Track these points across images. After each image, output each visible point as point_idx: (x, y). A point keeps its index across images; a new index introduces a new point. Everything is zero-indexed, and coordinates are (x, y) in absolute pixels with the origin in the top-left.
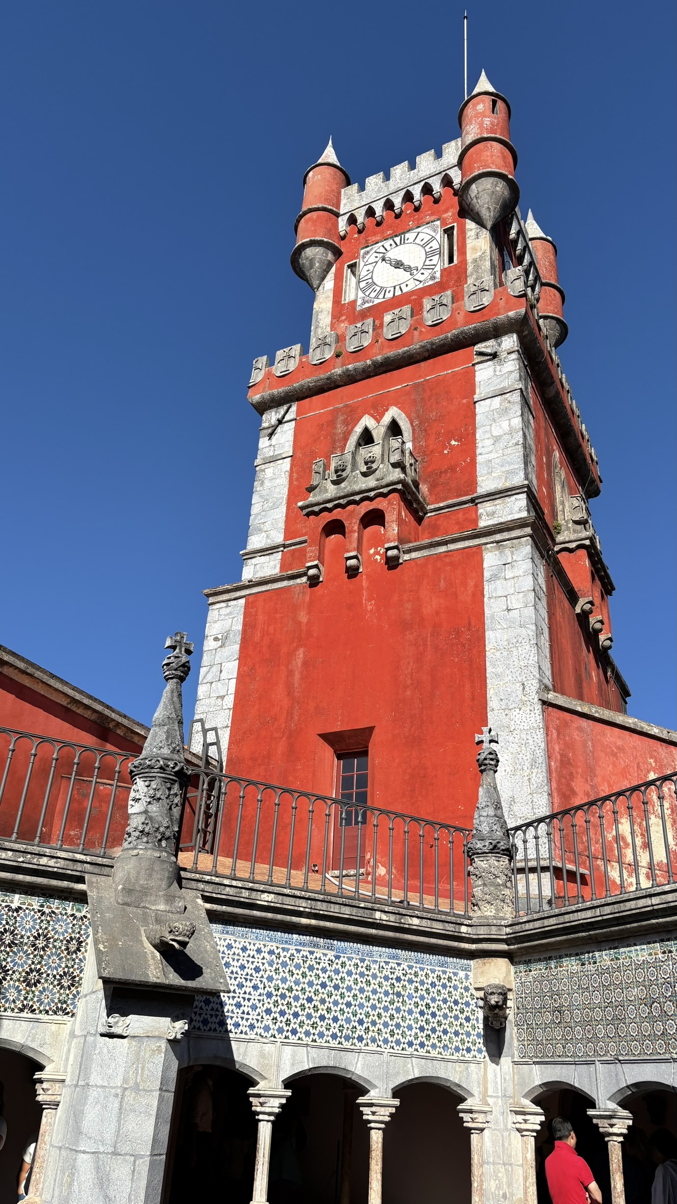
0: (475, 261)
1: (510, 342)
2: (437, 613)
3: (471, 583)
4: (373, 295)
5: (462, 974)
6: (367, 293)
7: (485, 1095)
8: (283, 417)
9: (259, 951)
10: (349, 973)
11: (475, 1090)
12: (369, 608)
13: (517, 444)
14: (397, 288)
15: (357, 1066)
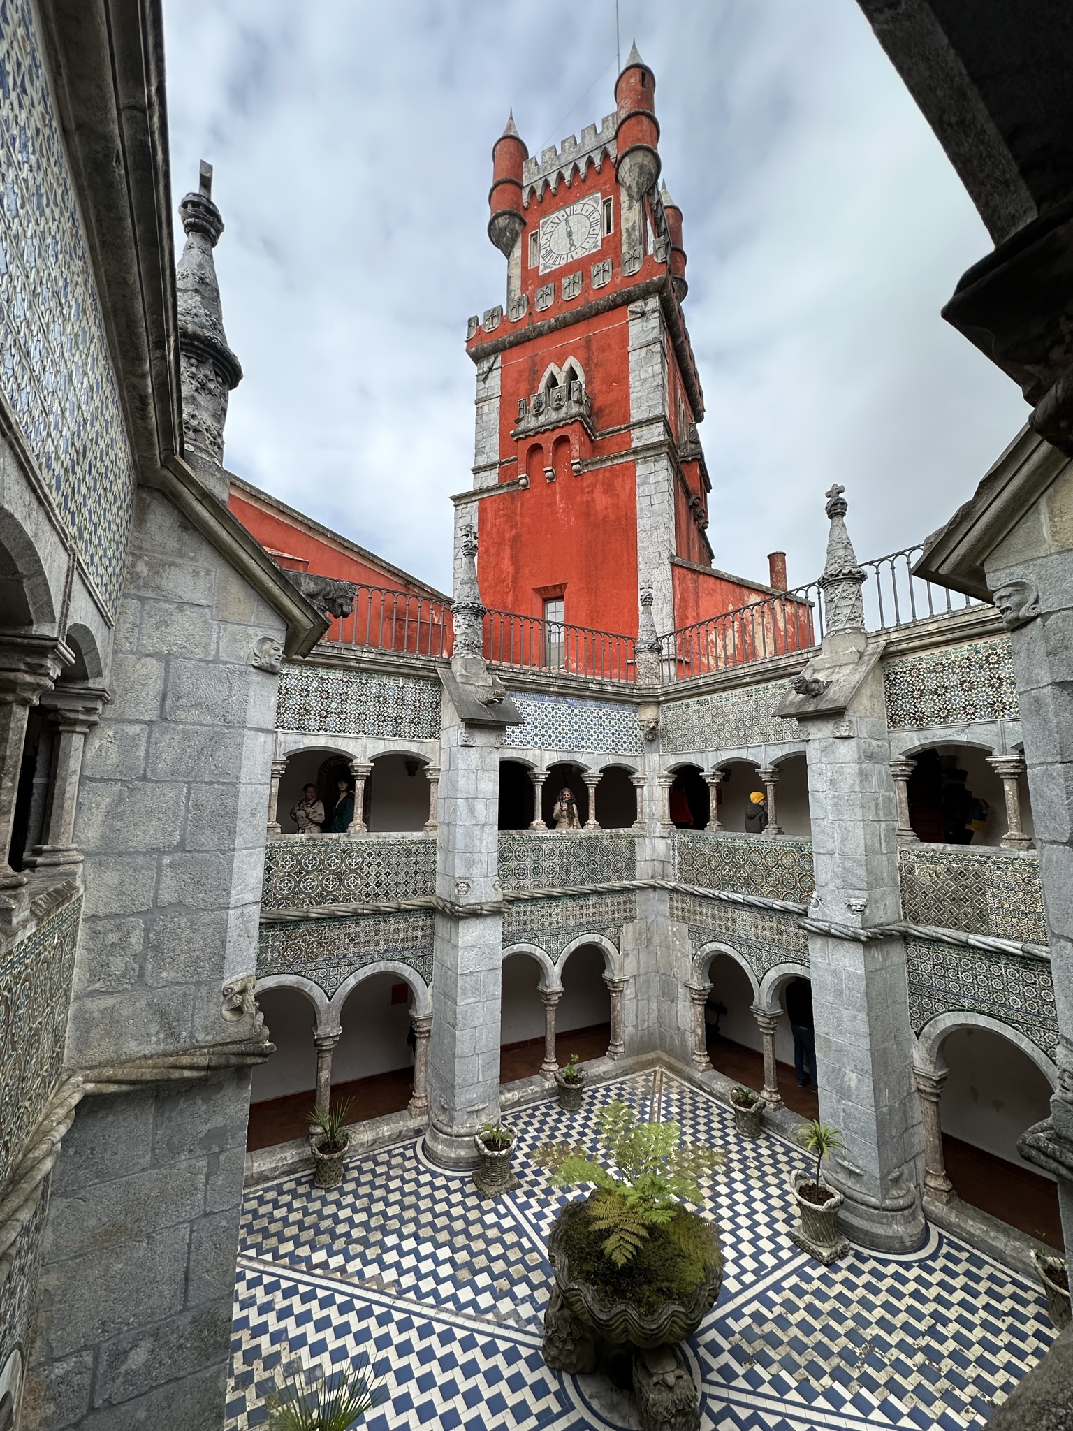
0: (628, 230)
1: (653, 303)
2: (606, 508)
4: (551, 262)
5: (633, 714)
6: (546, 260)
7: (644, 770)
8: (493, 366)
9: (529, 705)
10: (576, 715)
11: (640, 769)
12: (561, 506)
13: (657, 385)
14: (570, 255)
15: (582, 759)
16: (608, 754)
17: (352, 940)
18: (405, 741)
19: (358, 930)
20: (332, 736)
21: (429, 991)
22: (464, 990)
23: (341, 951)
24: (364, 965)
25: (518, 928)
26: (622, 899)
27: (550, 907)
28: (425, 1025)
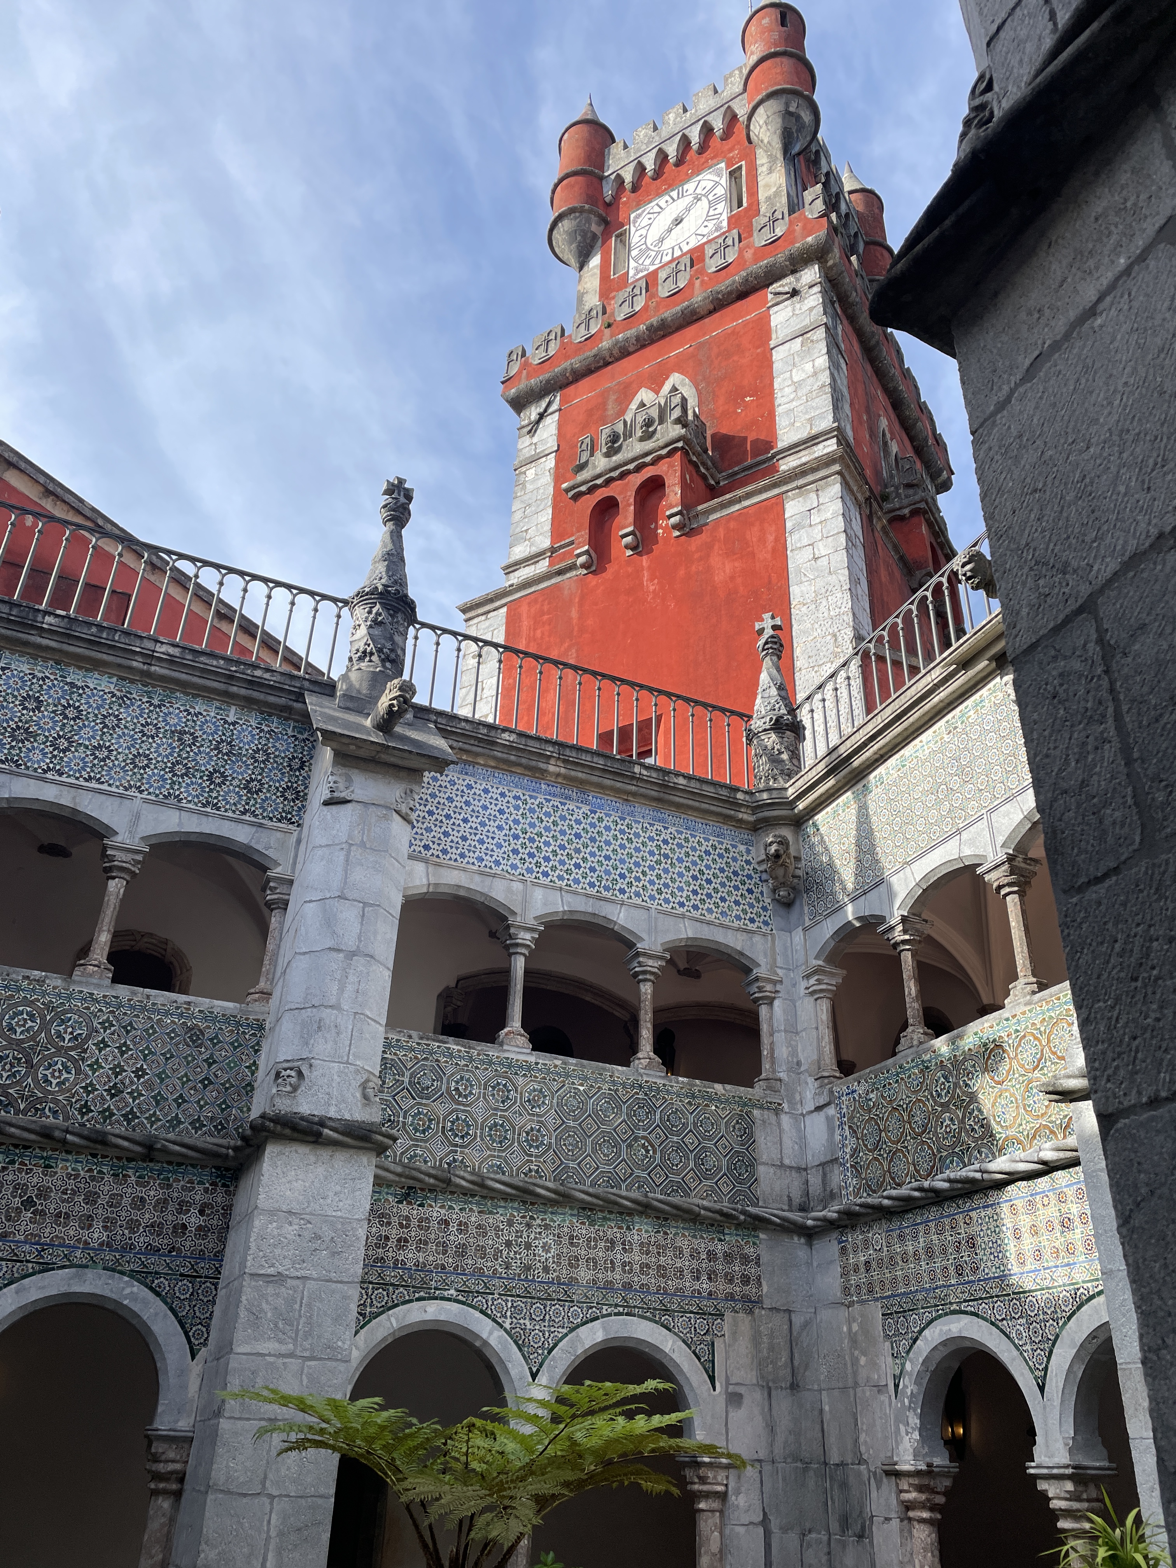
0: (768, 199)
1: (811, 274)
2: (732, 578)
3: (771, 538)
4: (648, 262)
5: (742, 848)
6: (640, 262)
7: (773, 965)
8: (545, 410)
9: (503, 795)
10: (608, 829)
12: (652, 588)
13: (823, 386)
14: (676, 248)
15: (621, 916)
16: (683, 916)
18: (224, 818)
20: (71, 786)
21: (193, 1370)
24: (46, 1268)
25: (441, 1259)
26: (720, 1248)
27: (529, 1226)
28: (171, 1455)
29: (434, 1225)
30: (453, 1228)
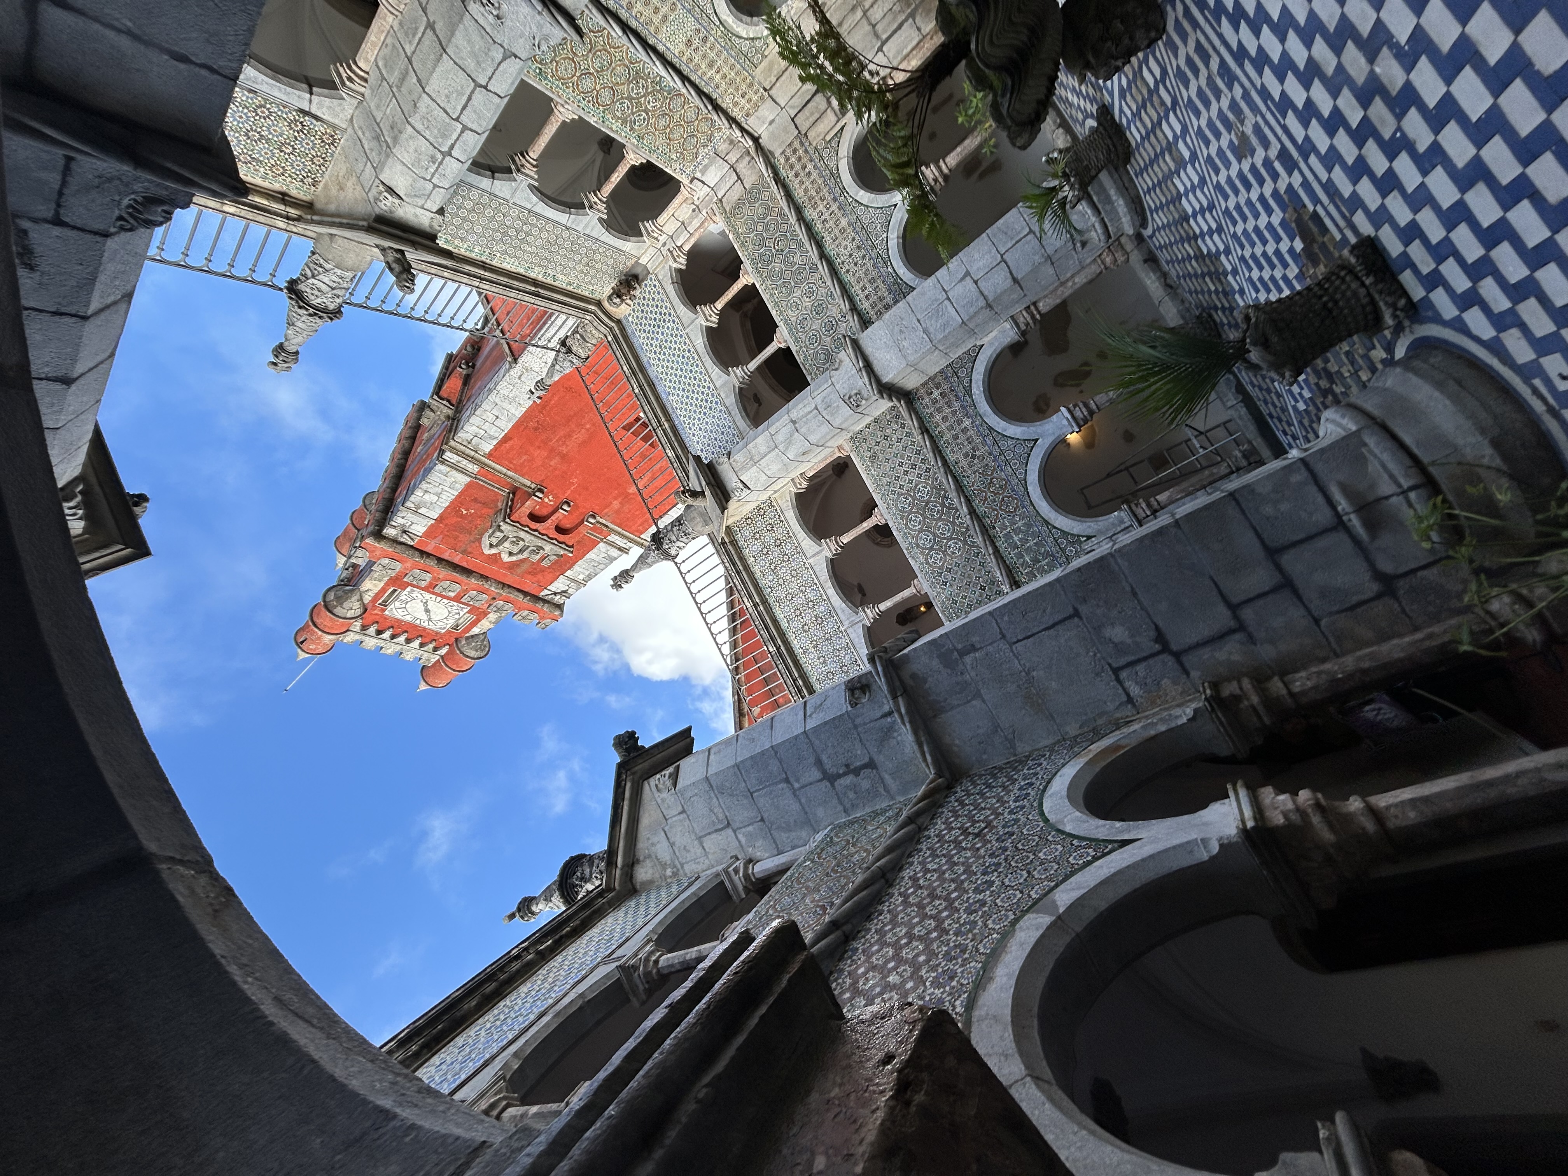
1: (389, 531)
2: (539, 447)
4: (454, 608)
6: (457, 611)
7: (665, 262)
8: (551, 594)
11: (668, 268)
12: (576, 480)
13: (428, 483)
14: (437, 601)
15: (700, 341)
16: (678, 316)
17: (973, 457)
18: (790, 527)
19: (961, 458)
20: (822, 588)
21: (985, 340)
22: (944, 326)
23: (989, 460)
24: (991, 429)
25: (881, 286)
26: (791, 175)
27: (843, 263)
28: (1022, 319)
29: (871, 301)
30: (867, 292)
